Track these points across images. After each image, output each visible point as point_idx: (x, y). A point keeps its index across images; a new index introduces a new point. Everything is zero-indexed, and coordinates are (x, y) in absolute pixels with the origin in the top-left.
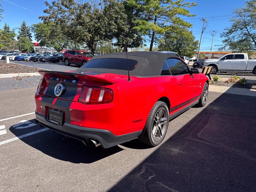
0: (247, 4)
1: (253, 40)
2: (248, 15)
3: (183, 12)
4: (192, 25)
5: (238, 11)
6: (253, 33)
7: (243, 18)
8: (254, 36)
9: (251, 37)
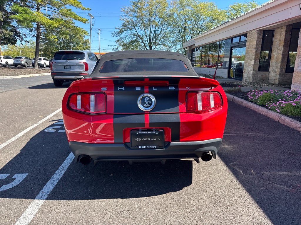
0: (132, 4)
1: (142, 41)
2: (134, 15)
3: (77, 3)
4: (88, 20)
5: (125, 10)
6: (141, 34)
7: (131, 18)
8: (143, 37)
9: (140, 38)
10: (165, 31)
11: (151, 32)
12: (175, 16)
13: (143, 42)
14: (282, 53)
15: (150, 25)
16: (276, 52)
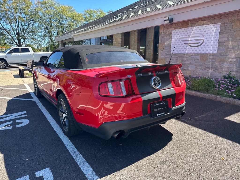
1: (9, 34)
9: (6, 32)
10: (32, 26)
11: (18, 27)
12: (41, 14)
13: (10, 36)
14: (137, 47)
15: (16, 20)
16: (133, 47)
